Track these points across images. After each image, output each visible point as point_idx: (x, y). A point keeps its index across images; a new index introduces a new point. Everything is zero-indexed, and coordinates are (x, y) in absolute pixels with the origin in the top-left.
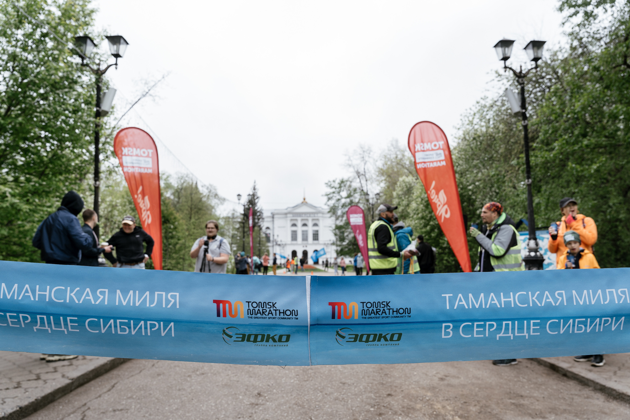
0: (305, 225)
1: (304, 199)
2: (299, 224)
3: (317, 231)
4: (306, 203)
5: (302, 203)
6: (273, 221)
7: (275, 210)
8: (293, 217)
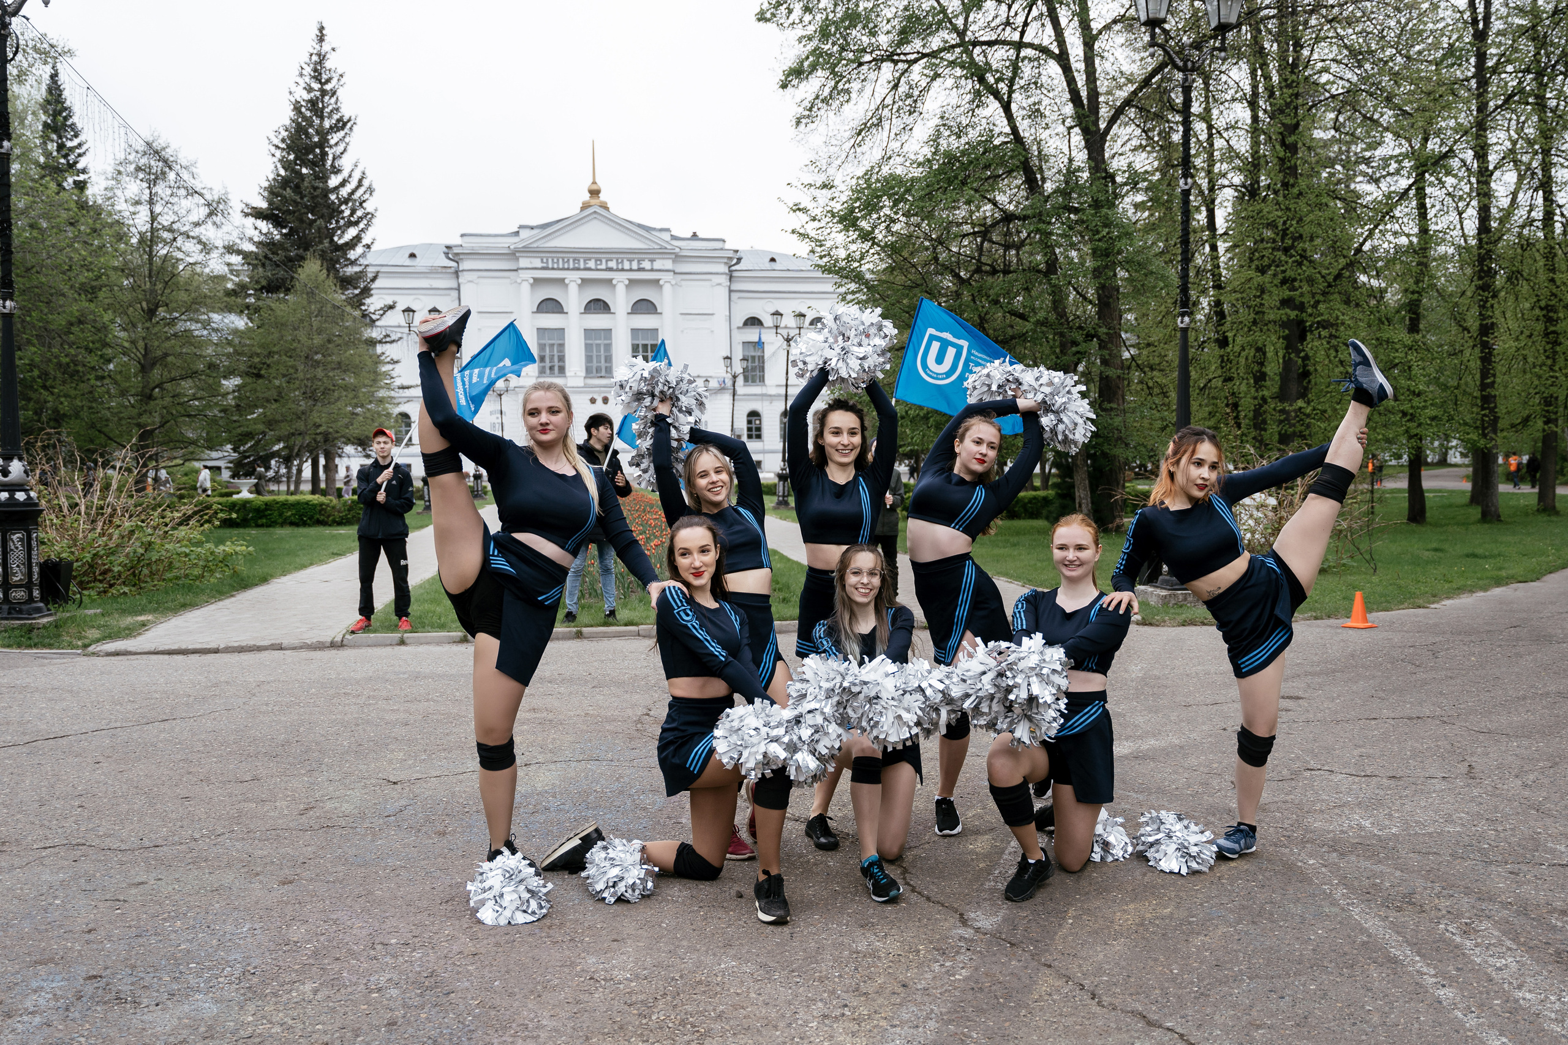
0: (598, 306)
1: (595, 193)
2: (574, 299)
3: (654, 332)
4: (604, 206)
5: (585, 207)
6: (458, 289)
7: (462, 236)
8: (543, 268)
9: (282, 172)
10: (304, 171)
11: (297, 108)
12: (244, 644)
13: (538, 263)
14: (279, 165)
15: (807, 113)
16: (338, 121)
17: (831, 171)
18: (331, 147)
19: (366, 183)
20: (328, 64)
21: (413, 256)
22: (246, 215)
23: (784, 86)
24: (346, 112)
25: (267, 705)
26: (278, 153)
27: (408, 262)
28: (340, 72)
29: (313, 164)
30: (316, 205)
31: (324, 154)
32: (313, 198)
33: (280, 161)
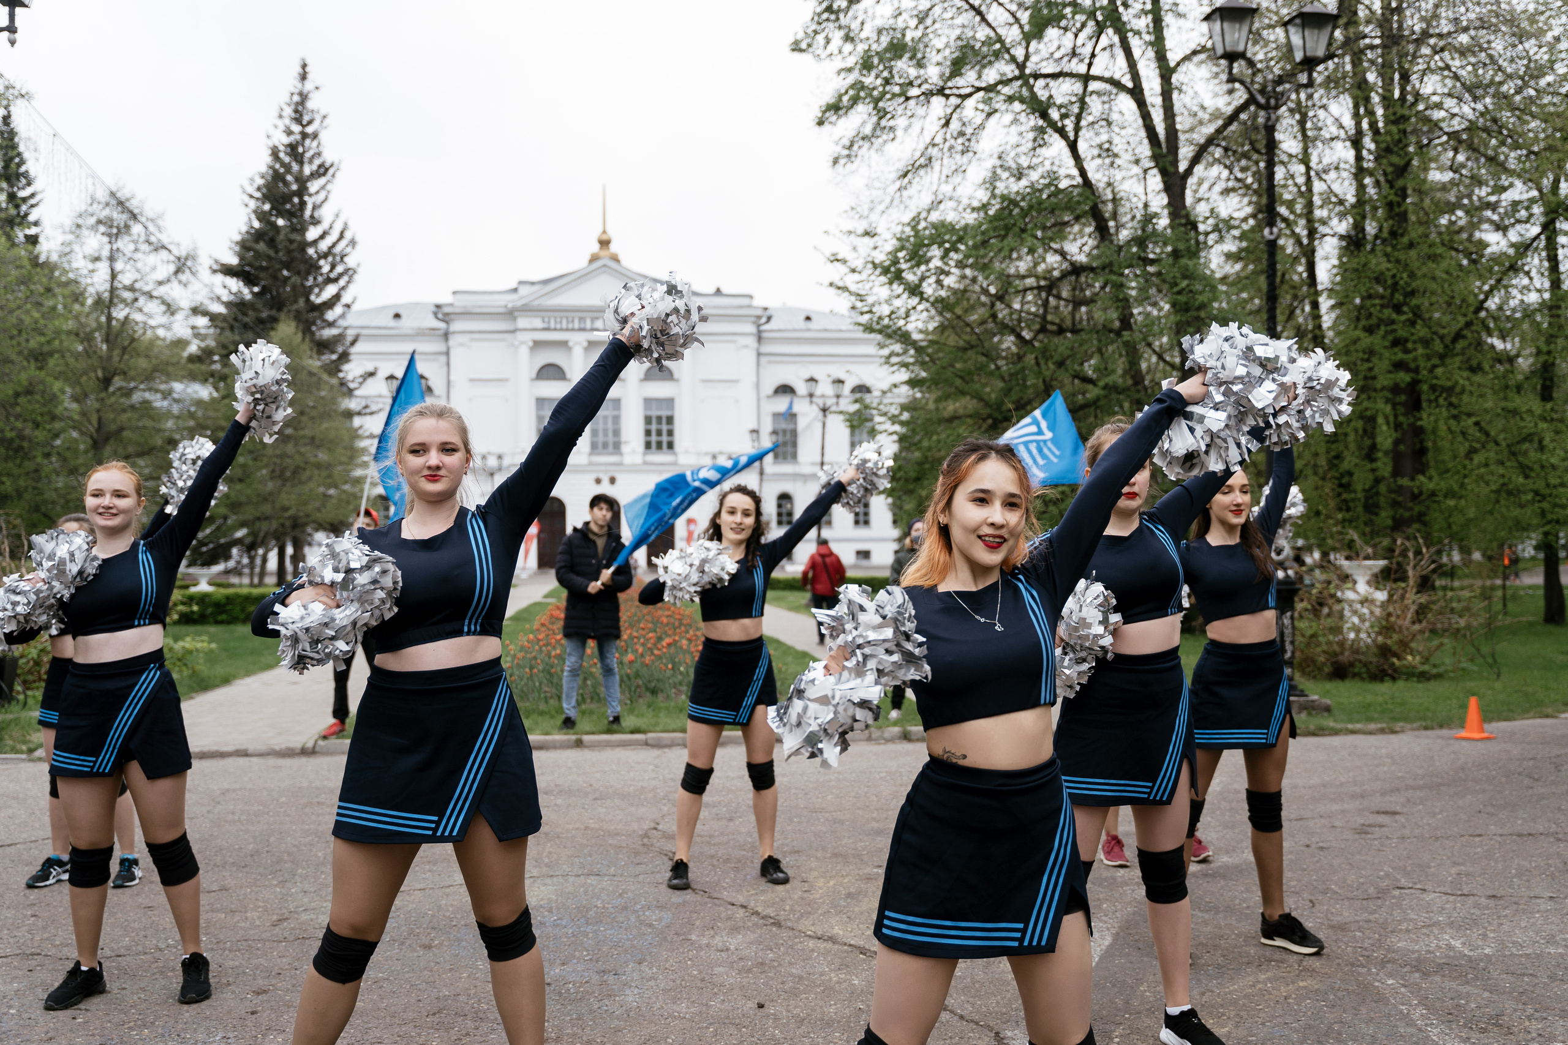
1: (604, 243)
2: (578, 365)
3: (670, 402)
4: (615, 259)
5: (594, 259)
6: (447, 353)
7: (454, 293)
8: (545, 329)
9: (257, 224)
10: (281, 222)
11: (275, 153)
12: (206, 749)
13: (538, 323)
14: (253, 217)
15: (846, 152)
16: (320, 166)
17: (874, 217)
18: (310, 195)
19: (348, 235)
20: (310, 104)
21: (397, 316)
22: (215, 271)
23: (821, 123)
24: (328, 157)
25: (233, 813)
26: (253, 204)
27: (392, 323)
28: (323, 112)
29: (289, 215)
30: (293, 260)
31: (303, 204)
32: (289, 252)
33: (255, 212)
